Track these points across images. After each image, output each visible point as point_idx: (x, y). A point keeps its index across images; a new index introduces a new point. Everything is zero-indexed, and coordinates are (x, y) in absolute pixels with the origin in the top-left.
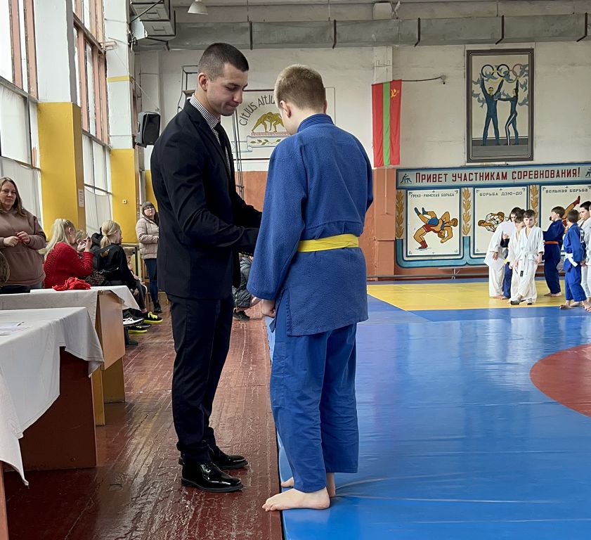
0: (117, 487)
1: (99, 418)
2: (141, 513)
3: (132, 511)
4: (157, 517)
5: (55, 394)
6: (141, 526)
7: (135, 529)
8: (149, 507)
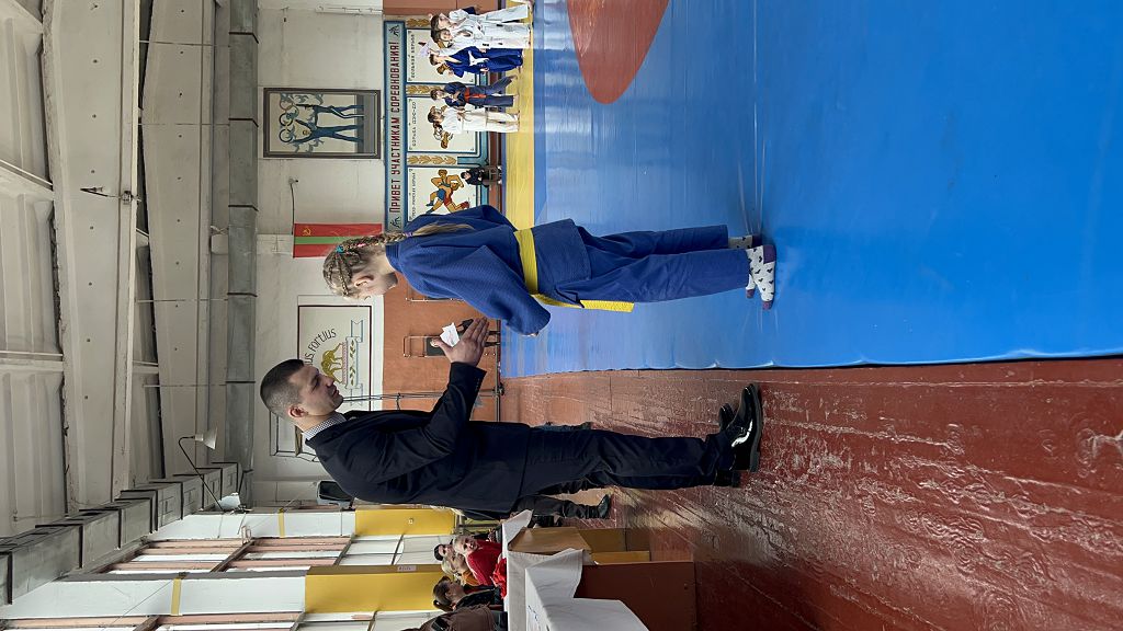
0: (716, 539)
1: (642, 557)
2: (743, 517)
3: (741, 525)
4: (748, 500)
5: (618, 604)
6: (758, 517)
7: (759, 524)
8: (737, 507)
